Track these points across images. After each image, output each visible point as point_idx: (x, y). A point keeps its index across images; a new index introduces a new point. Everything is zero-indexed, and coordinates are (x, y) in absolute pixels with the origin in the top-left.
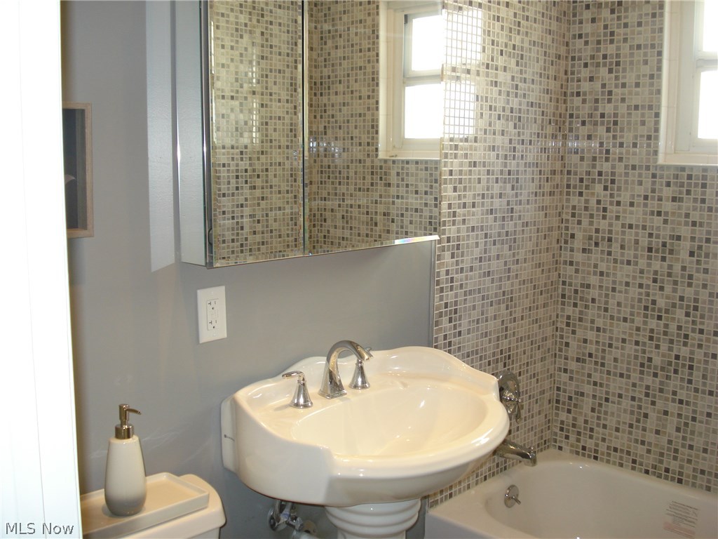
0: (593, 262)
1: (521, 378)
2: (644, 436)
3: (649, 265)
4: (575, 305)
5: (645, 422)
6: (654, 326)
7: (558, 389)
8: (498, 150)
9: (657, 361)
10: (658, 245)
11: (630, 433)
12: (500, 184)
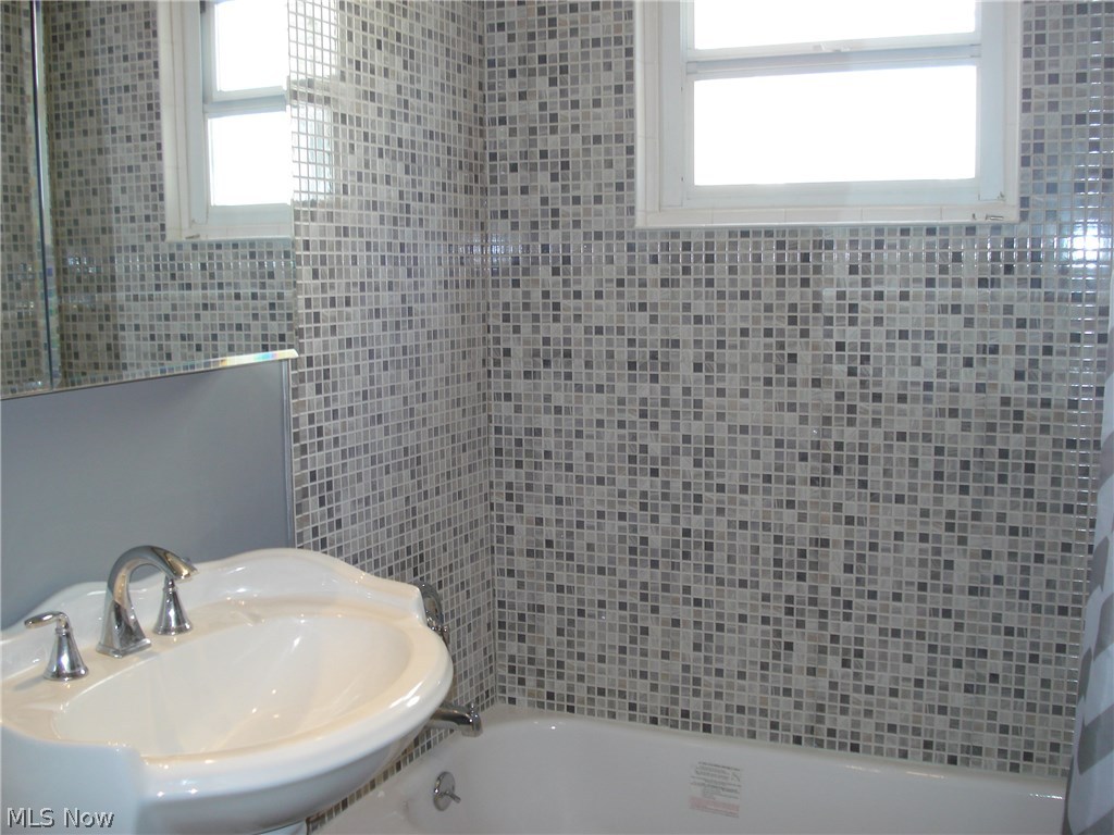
0: (542, 392)
1: (442, 591)
2: (644, 664)
3: (632, 390)
4: (519, 464)
5: (644, 642)
6: (646, 487)
7: (502, 604)
8: (382, 209)
9: (656, 541)
10: (644, 357)
11: (622, 662)
12: (388, 267)
